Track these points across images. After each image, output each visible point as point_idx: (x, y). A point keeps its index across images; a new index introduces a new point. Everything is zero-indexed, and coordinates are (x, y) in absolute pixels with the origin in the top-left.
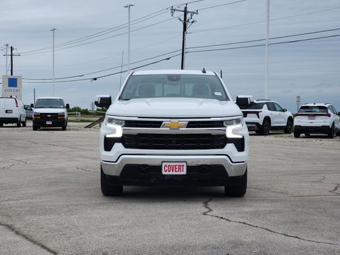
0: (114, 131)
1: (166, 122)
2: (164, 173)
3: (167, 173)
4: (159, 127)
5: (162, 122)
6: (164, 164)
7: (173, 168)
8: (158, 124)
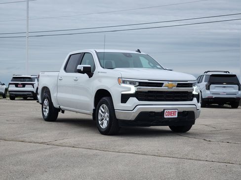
0: (130, 89)
1: (165, 83)
2: (165, 117)
3: (167, 117)
4: (161, 86)
5: (163, 83)
6: (165, 111)
7: (170, 113)
8: (161, 85)
